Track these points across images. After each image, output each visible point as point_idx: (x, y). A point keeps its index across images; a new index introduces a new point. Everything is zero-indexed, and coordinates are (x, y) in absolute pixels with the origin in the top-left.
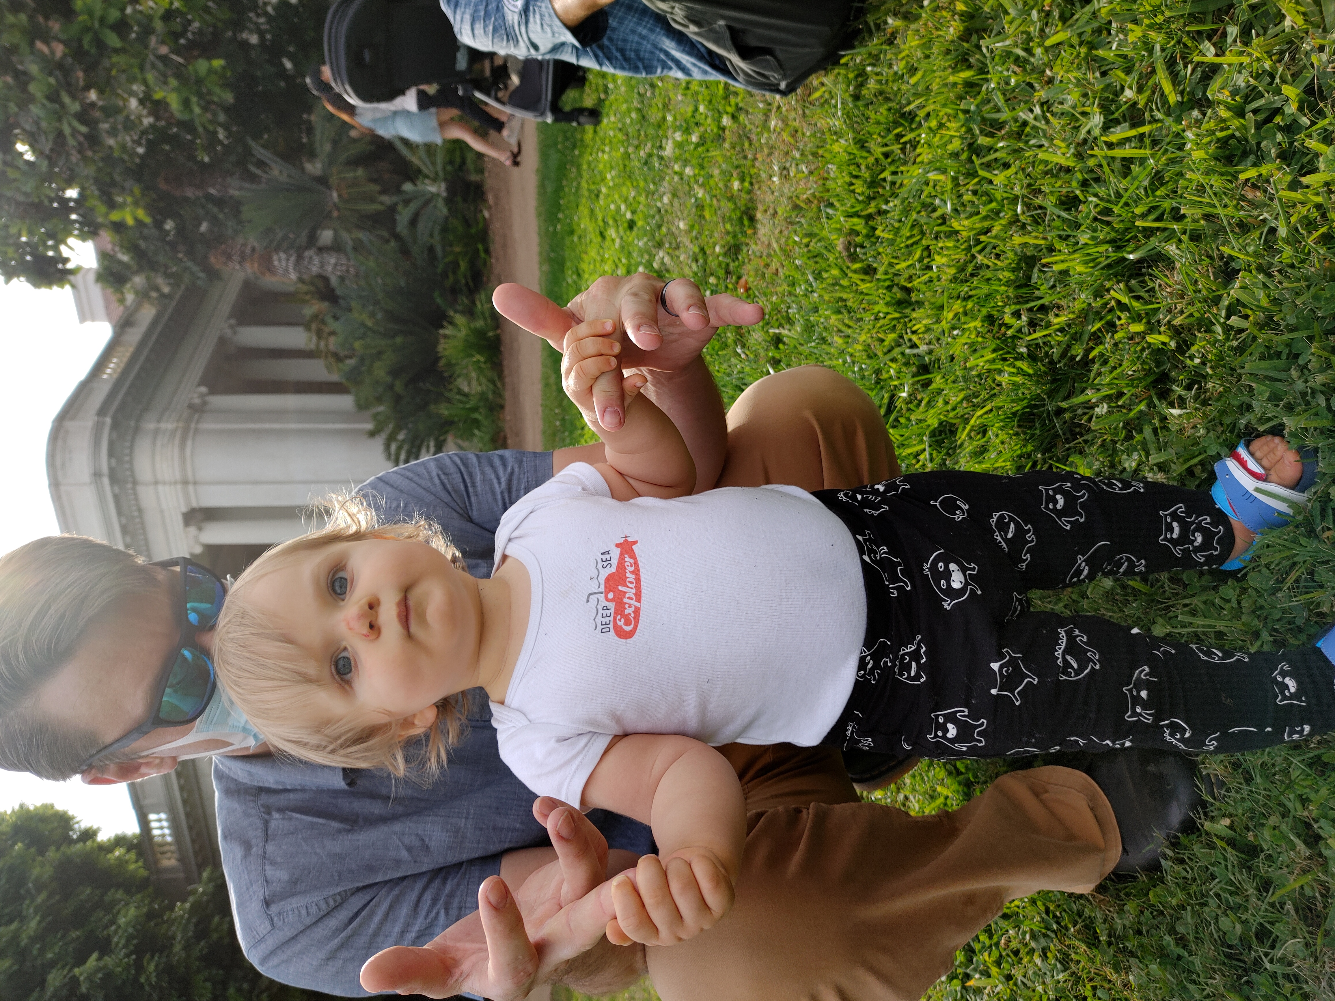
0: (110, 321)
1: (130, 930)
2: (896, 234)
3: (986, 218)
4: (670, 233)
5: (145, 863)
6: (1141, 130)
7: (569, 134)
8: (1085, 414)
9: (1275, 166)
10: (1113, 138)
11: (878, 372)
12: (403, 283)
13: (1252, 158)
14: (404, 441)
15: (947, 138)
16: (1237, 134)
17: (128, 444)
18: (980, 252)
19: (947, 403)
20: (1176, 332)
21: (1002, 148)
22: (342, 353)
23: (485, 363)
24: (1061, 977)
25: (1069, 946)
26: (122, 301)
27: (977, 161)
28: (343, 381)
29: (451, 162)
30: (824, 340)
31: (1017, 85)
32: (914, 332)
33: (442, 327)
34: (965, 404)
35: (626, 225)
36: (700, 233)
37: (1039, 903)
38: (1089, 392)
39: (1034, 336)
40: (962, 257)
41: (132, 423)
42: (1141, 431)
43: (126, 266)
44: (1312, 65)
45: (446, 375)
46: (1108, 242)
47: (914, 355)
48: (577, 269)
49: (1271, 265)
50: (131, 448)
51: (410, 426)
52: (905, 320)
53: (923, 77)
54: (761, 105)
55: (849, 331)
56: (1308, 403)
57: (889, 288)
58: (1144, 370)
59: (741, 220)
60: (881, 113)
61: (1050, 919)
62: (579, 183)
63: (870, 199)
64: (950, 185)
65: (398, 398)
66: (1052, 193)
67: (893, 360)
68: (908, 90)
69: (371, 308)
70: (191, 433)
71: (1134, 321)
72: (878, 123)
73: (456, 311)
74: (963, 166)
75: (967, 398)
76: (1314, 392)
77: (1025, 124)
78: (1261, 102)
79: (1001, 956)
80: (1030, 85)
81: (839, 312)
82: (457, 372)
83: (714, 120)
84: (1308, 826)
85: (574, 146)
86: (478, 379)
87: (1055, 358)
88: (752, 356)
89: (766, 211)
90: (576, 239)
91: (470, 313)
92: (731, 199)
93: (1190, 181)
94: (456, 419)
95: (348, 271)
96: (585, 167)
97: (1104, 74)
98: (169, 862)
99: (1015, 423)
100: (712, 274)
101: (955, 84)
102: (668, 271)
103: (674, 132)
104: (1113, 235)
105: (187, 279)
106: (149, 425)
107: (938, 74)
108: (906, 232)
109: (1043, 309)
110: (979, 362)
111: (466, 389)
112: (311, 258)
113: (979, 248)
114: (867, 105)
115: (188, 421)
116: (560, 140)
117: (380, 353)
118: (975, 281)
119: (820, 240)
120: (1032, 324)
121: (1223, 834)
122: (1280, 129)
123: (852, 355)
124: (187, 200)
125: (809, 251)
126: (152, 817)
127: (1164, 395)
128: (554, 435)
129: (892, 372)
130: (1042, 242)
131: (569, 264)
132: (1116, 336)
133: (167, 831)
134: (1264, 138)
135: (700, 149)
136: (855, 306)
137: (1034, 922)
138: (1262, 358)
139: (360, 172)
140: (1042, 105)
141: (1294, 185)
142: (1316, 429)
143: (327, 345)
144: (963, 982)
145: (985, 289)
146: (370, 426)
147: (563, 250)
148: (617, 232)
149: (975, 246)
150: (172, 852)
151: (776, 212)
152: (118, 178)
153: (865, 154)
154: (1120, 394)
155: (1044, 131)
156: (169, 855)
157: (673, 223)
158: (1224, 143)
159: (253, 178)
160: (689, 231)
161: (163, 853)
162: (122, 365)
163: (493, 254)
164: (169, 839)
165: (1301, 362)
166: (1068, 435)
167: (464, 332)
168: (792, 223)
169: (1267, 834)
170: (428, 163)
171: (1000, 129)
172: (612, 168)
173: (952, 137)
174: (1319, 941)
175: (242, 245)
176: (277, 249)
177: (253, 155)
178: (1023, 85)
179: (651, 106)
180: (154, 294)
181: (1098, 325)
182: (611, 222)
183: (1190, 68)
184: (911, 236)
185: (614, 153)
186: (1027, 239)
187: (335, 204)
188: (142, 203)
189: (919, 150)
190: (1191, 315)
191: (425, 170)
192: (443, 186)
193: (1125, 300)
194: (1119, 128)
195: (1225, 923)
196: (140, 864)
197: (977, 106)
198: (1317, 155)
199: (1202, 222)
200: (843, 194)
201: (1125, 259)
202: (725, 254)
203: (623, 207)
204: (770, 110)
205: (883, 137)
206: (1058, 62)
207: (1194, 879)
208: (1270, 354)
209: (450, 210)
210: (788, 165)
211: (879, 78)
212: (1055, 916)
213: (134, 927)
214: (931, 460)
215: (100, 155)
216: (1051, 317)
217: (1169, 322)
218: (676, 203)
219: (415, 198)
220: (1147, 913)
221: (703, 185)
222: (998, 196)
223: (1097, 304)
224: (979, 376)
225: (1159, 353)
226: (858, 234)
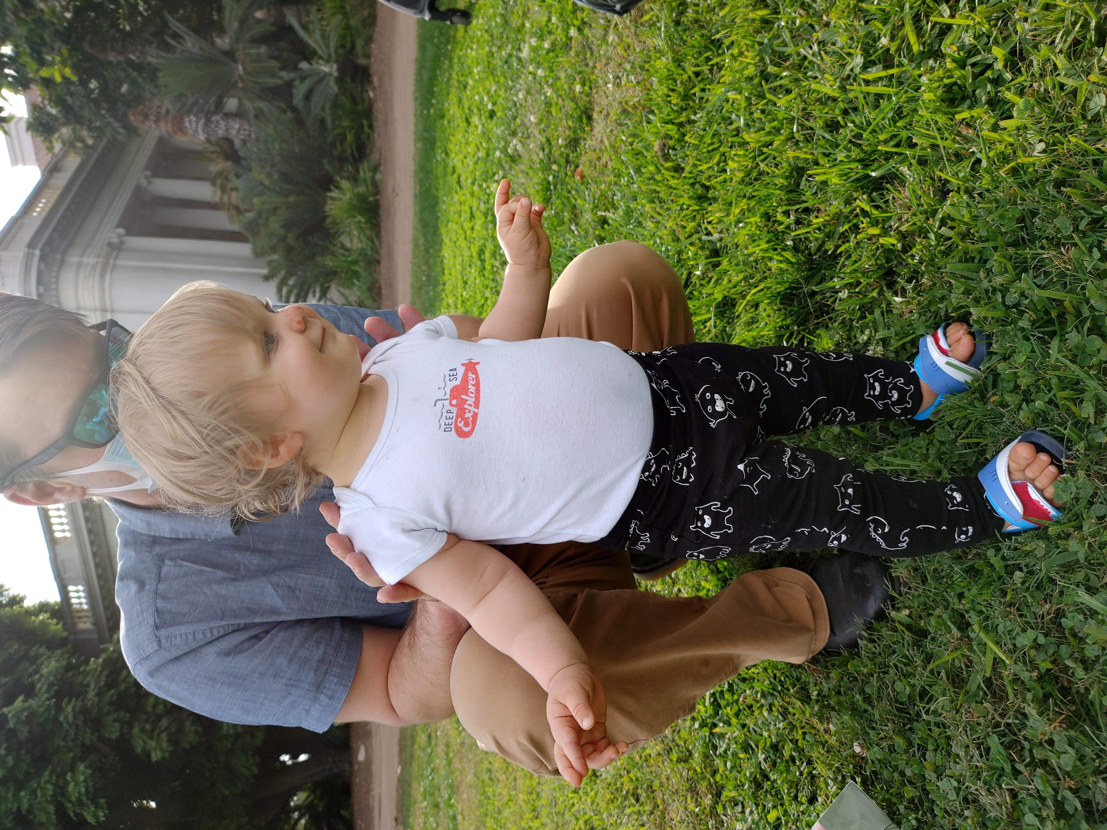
0: (39, 167)
1: (52, 679)
2: (700, 141)
3: (769, 133)
4: (523, 124)
5: (64, 624)
6: (891, 72)
7: (444, 30)
8: (831, 297)
9: (983, 110)
10: (869, 77)
11: (680, 253)
12: (297, 150)
13: (968, 102)
14: (294, 286)
15: (745, 64)
16: (959, 82)
17: (54, 274)
18: (763, 161)
19: (730, 281)
20: (903, 236)
21: (786, 76)
22: (243, 207)
23: (365, 223)
24: (781, 725)
25: (788, 703)
26: (50, 148)
27: (766, 87)
28: (243, 231)
29: (342, 46)
30: (640, 224)
31: (801, 25)
32: (709, 223)
33: (330, 190)
34: (743, 284)
35: (487, 114)
36: (547, 127)
37: (769, 671)
38: (835, 279)
39: (798, 232)
40: (750, 164)
41: (59, 256)
42: (872, 313)
43: (54, 118)
44: (1016, 33)
45: (332, 231)
46: (859, 161)
47: (709, 241)
48: (446, 148)
49: (974, 189)
50: (57, 277)
51: (299, 273)
52: (703, 212)
53: (730, 11)
54: (602, 22)
55: (659, 218)
56: (989, 298)
57: (693, 185)
58: (877, 264)
59: (580, 118)
60: (696, 38)
61: (776, 683)
62: (450, 74)
63: (683, 109)
64: (744, 104)
65: (289, 249)
66: (820, 117)
67: (692, 244)
68: (717, 21)
69: (269, 169)
70: (110, 267)
71: (873, 226)
72: (693, 47)
73: (342, 177)
74: (755, 89)
75: (745, 279)
76: (994, 290)
77: (805, 58)
78: (978, 58)
79: (740, 710)
80: (812, 26)
81: (652, 202)
82: (342, 230)
83: (563, 30)
84: (963, 616)
85: (448, 42)
86: (359, 237)
87: (813, 250)
88: (582, 233)
89: (601, 112)
90: (445, 123)
91: (354, 179)
92: (573, 99)
93: (922, 117)
94: (339, 270)
95: (249, 135)
96: (456, 60)
97: (867, 22)
98: (85, 625)
99: (778, 301)
100: (555, 162)
101: (754, 20)
102: (519, 156)
103: (531, 37)
104: (862, 155)
105: (109, 133)
106: (73, 259)
107: (742, 10)
108: (708, 140)
109: (807, 210)
110: (758, 250)
111: (348, 245)
112: (218, 122)
113: (762, 157)
114: (685, 30)
115: (107, 257)
116: (436, 34)
117: (275, 209)
118: (757, 184)
119: (641, 141)
120: (798, 222)
121: (904, 621)
122: (991, 81)
123: (661, 238)
124: (110, 63)
125: (633, 149)
126: (71, 588)
127: (891, 285)
128: (421, 288)
129: (690, 254)
130: (810, 157)
131: (439, 144)
132: (858, 237)
133: (83, 600)
134: (978, 87)
135: (551, 54)
136: (665, 197)
137: (764, 684)
138: (960, 261)
139: (263, 49)
140: (819, 44)
141: (995, 128)
142: (993, 318)
143: (229, 199)
144: (711, 729)
145: (764, 192)
146: (265, 271)
147: (434, 131)
148: (480, 119)
149: (759, 155)
150: (88, 617)
151: (608, 114)
152: (48, 39)
153: (681, 72)
154: (859, 283)
155: (819, 66)
156: (85, 620)
157: (526, 116)
158: (949, 88)
159: (168, 48)
160: (539, 124)
161: (80, 618)
162: (50, 205)
163: (376, 130)
164: (85, 607)
165: (988, 266)
166: (818, 313)
167: (348, 196)
168: (621, 125)
169: (933, 621)
170: (323, 46)
171: (785, 61)
172: (478, 64)
173: (748, 64)
174: (961, 698)
175: (158, 107)
176: (189, 113)
177: (170, 28)
178: (806, 26)
179: (513, 13)
180: (79, 145)
181: (846, 227)
182: (475, 110)
183: (930, 24)
184: (712, 144)
185: (480, 51)
186: (798, 153)
187: (240, 76)
188: (69, 62)
189: (723, 72)
190: (914, 224)
191: (320, 52)
192: (335, 67)
193: (867, 208)
194: (874, 68)
195: (899, 686)
196: (60, 626)
197: (769, 40)
198: (1013, 105)
199: (929, 150)
200: (661, 103)
201: (868, 176)
202: (566, 146)
203: (486, 98)
204: (609, 26)
205: (696, 59)
206: (834, 9)
207: (880, 654)
208: (967, 258)
209: (340, 88)
210: (620, 75)
211: (696, 8)
212: (780, 681)
213: (54, 676)
214: (715, 327)
215: (31, 17)
216: (812, 217)
217: (898, 228)
218: (529, 99)
219: (311, 75)
220: (845, 679)
221: (551, 86)
222: (780, 117)
223: (847, 210)
224: (756, 261)
225: (889, 252)
226: (671, 139)
